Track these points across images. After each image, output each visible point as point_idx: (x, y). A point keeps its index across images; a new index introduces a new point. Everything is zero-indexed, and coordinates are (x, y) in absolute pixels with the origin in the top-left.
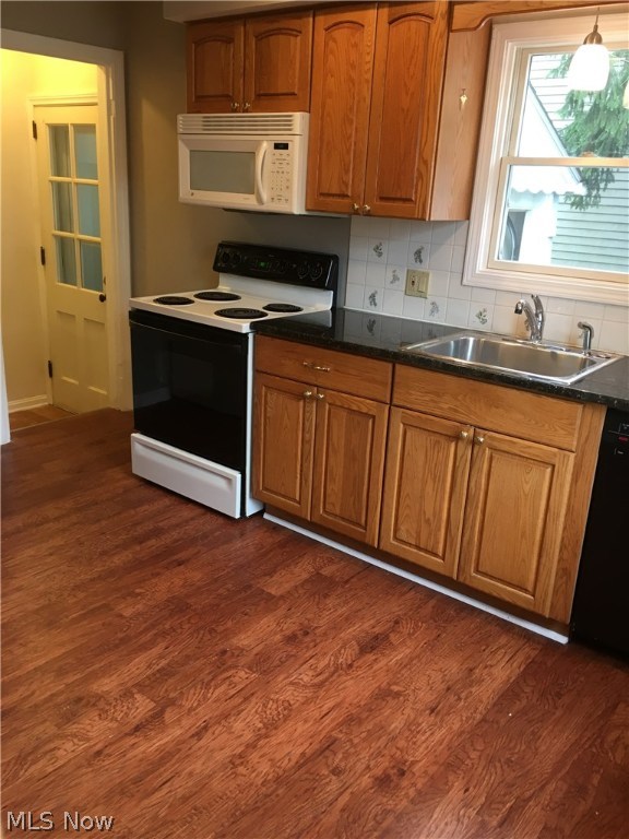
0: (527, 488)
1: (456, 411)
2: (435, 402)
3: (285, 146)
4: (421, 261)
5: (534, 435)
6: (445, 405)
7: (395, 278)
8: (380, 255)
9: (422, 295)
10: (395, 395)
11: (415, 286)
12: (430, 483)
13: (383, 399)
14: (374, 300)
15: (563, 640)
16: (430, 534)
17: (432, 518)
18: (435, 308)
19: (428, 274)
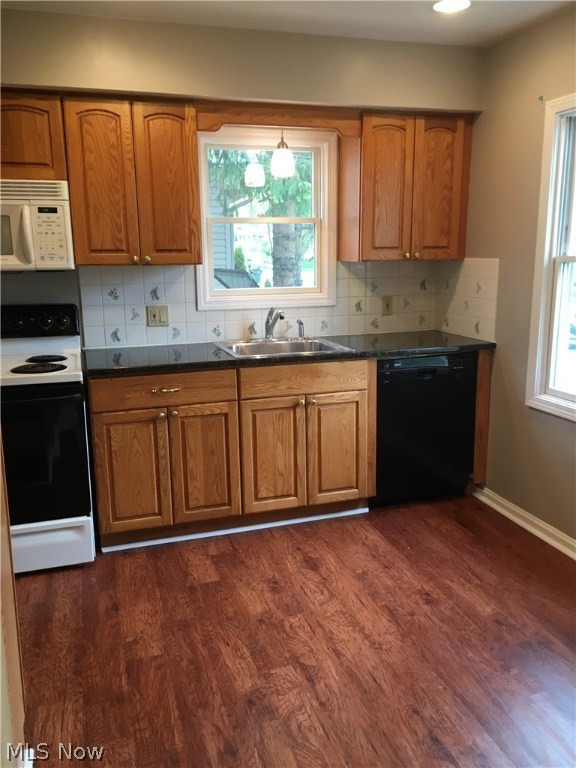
0: (344, 422)
1: (290, 388)
2: (274, 387)
3: (54, 210)
4: (157, 298)
5: (344, 387)
6: (282, 387)
7: (135, 315)
8: (116, 298)
9: (164, 324)
10: (243, 392)
11: (154, 317)
12: (279, 446)
13: (233, 398)
14: (117, 337)
15: (366, 510)
16: (284, 482)
17: (284, 471)
18: (176, 332)
19: (166, 308)
